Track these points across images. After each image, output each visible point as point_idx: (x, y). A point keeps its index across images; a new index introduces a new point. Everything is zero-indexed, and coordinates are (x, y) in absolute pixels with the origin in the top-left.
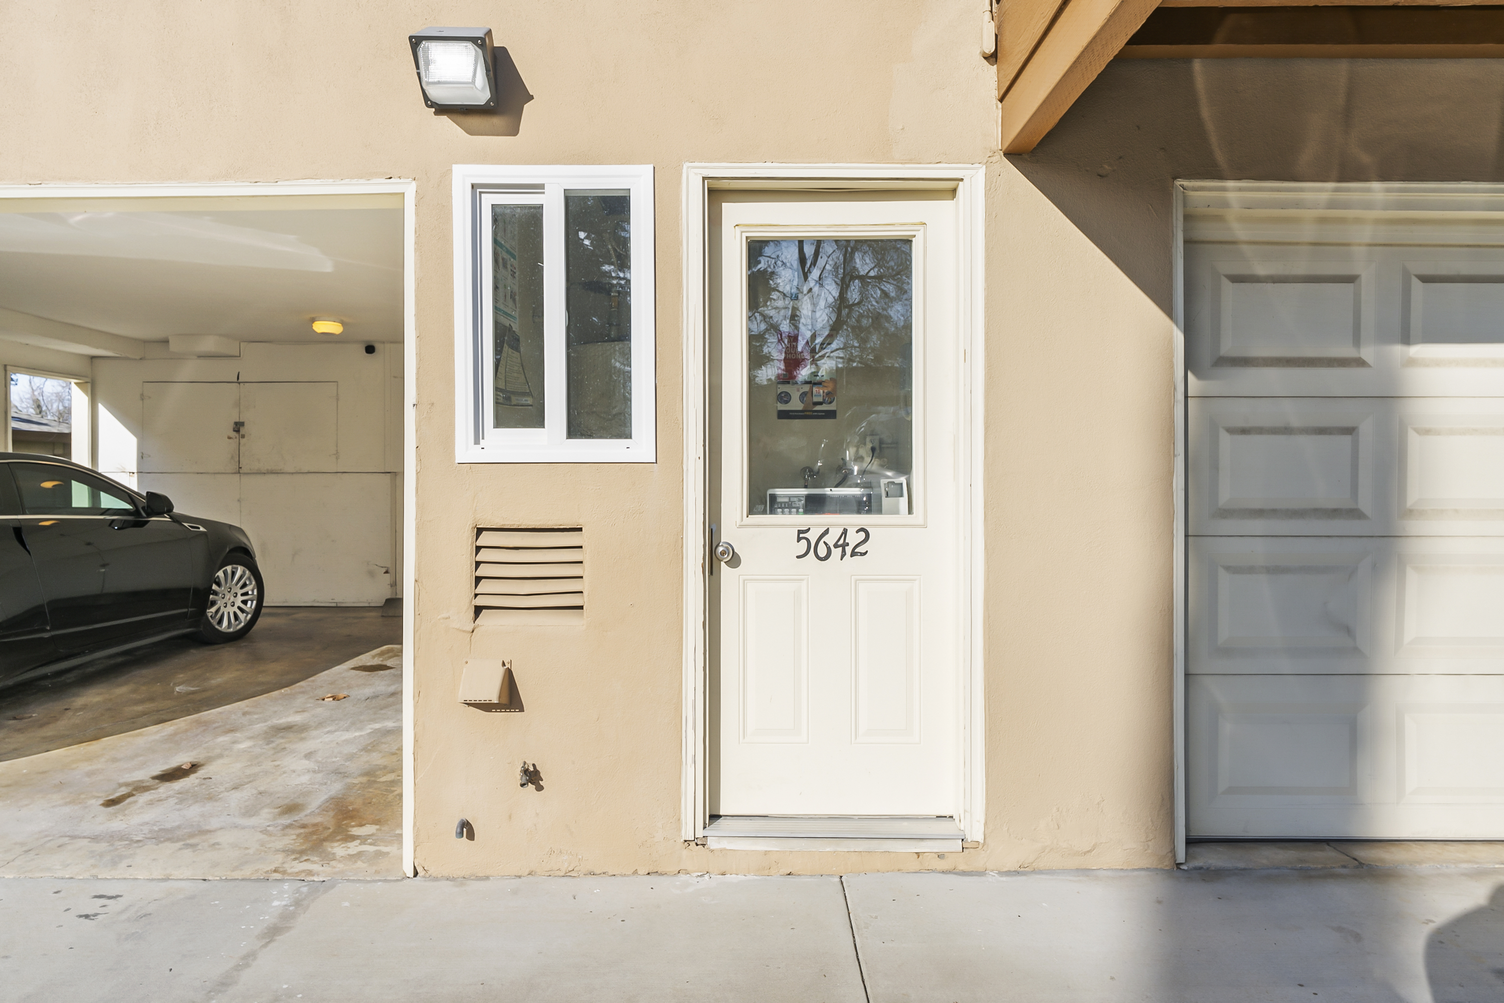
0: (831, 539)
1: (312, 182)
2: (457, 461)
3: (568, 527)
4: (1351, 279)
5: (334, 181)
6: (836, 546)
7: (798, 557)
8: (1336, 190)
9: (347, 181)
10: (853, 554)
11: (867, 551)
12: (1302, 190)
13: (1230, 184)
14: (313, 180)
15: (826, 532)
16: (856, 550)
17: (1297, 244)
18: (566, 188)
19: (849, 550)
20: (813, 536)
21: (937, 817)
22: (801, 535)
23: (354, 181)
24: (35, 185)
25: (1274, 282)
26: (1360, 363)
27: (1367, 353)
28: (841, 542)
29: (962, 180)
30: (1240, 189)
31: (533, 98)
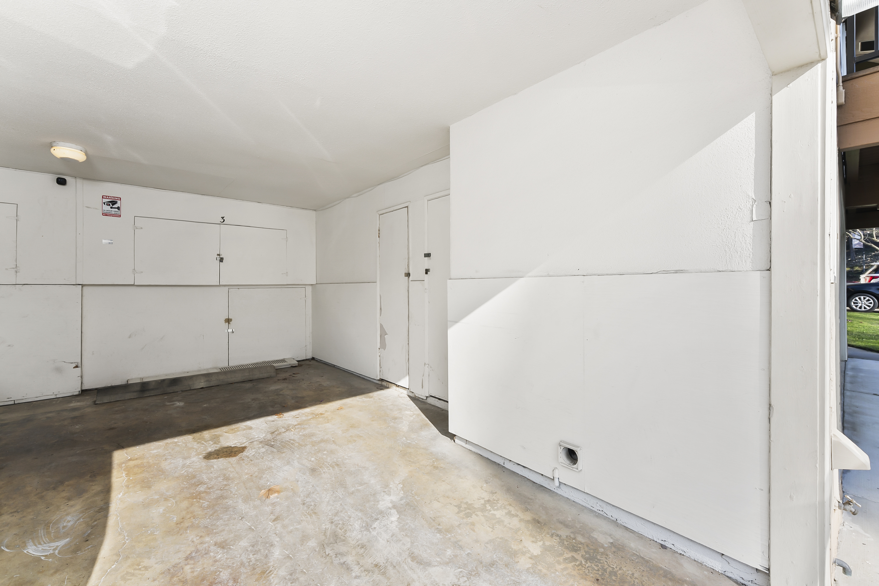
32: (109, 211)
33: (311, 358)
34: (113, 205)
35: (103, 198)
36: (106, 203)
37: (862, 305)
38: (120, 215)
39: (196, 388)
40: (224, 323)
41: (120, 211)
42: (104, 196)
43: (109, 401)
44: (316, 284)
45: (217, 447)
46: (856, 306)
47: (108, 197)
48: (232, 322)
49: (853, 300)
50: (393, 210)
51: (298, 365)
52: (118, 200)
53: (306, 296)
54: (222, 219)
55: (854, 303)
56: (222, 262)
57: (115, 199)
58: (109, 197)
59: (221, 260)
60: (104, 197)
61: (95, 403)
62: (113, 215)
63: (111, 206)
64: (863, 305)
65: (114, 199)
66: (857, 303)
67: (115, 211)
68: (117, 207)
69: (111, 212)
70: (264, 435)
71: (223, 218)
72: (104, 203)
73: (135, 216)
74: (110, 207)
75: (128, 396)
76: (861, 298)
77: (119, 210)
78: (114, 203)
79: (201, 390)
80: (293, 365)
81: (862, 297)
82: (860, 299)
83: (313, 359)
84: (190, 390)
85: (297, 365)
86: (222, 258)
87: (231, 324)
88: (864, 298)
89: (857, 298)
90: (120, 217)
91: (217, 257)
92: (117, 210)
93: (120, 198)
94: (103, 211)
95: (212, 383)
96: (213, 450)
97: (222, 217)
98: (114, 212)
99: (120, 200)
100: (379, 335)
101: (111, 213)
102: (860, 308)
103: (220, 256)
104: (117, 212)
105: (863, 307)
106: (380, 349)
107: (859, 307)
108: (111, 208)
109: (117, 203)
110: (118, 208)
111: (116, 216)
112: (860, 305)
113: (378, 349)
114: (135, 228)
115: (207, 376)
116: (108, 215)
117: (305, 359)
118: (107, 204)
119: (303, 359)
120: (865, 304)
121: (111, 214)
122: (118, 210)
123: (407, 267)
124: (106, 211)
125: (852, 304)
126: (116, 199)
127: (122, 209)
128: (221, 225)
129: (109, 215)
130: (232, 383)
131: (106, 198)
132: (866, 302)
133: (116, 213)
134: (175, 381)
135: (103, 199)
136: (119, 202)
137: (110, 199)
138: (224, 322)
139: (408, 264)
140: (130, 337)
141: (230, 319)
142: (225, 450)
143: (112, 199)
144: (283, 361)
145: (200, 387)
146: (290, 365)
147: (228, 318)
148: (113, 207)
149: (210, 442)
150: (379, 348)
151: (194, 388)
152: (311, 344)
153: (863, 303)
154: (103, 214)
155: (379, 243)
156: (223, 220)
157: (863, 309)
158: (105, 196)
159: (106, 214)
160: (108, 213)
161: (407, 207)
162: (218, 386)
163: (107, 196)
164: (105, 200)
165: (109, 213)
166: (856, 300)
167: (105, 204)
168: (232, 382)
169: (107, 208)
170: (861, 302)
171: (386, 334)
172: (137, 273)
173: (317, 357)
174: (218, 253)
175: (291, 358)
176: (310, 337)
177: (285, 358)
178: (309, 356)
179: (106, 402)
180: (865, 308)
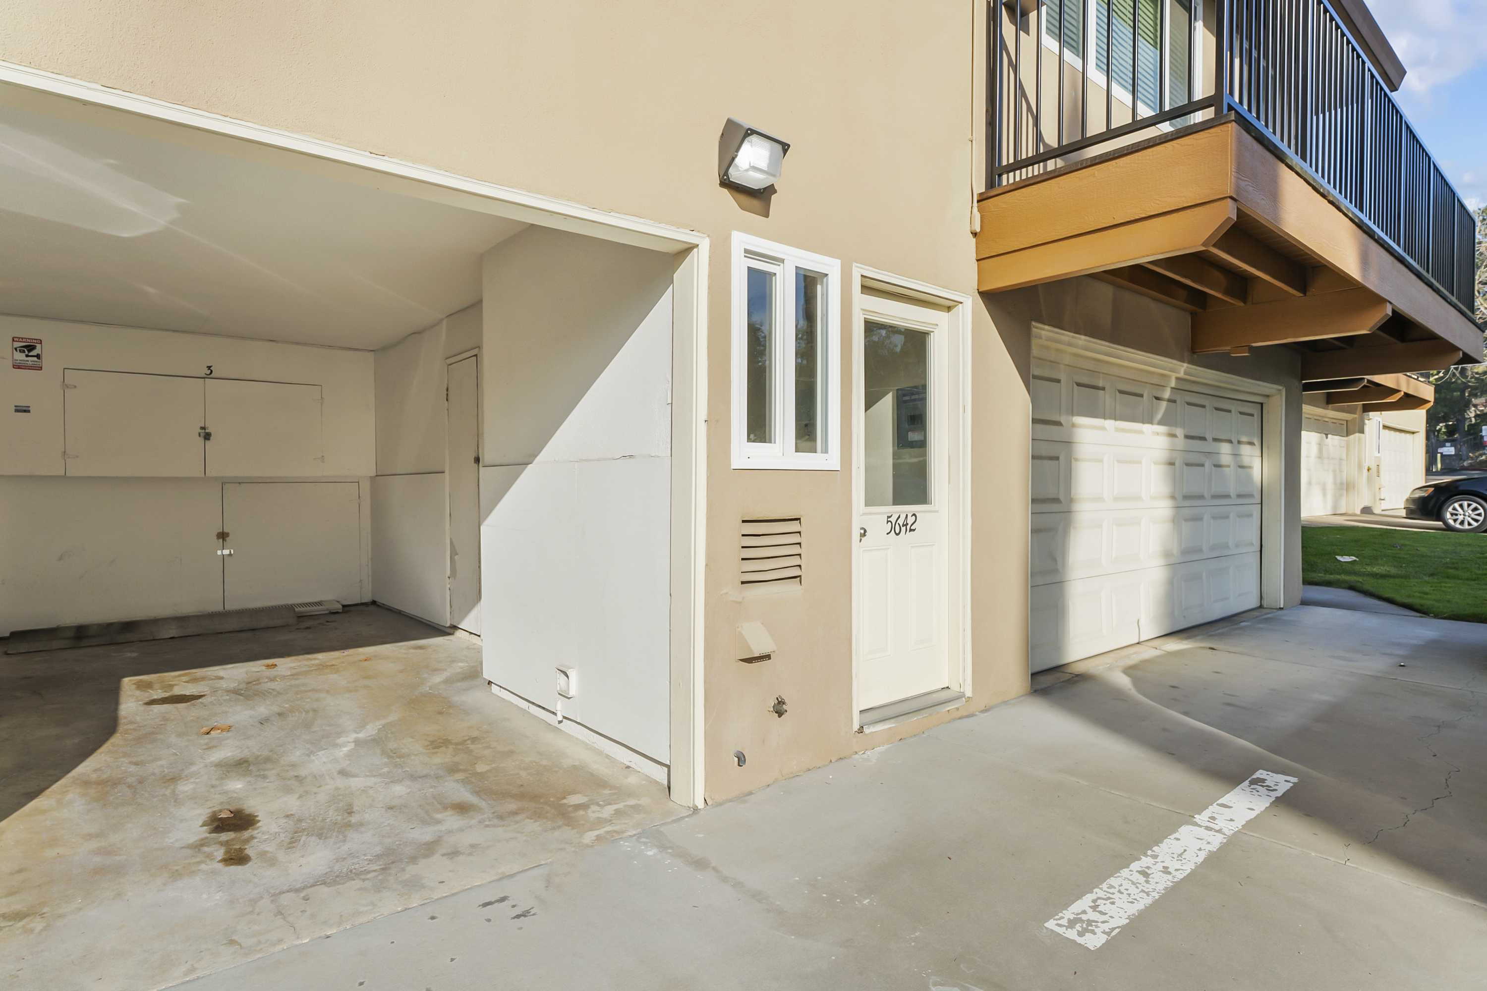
0: (901, 521)
1: (637, 219)
2: (733, 467)
3: (793, 518)
4: (1058, 381)
5: (653, 223)
6: (903, 525)
7: (888, 534)
8: (1073, 337)
9: (662, 225)
10: (911, 530)
11: (915, 529)
12: (1063, 334)
13: (1046, 327)
14: (638, 218)
15: (899, 517)
16: (912, 528)
17: (1046, 360)
18: (797, 266)
19: (908, 527)
20: (893, 519)
21: (942, 689)
22: (889, 519)
23: (668, 227)
24: (376, 155)
25: (1039, 379)
26: (1058, 424)
27: (1063, 419)
28: (905, 523)
29: (961, 303)
30: (1048, 331)
31: (776, 192)
32: (24, 361)
33: (369, 601)
34: (29, 351)
35: (13, 340)
36: (18, 349)
37: (1464, 518)
38: (41, 367)
39: (164, 637)
40: (216, 540)
41: (41, 361)
42: (15, 337)
43: (27, 651)
44: (376, 476)
45: (167, 695)
46: (1455, 521)
47: (21, 340)
48: (229, 538)
49: (1450, 509)
50: (461, 359)
51: (343, 611)
52: (37, 343)
53: (360, 496)
54: (209, 369)
55: (1452, 514)
56: (209, 439)
57: (33, 343)
58: (22, 338)
59: (207, 437)
60: (15, 340)
61: (6, 654)
62: (30, 368)
63: (27, 353)
64: (1467, 518)
65: (31, 343)
66: (1456, 515)
67: (34, 361)
68: (36, 355)
69: (27, 362)
70: (236, 685)
71: (209, 367)
72: (16, 349)
73: (64, 369)
74: (25, 356)
75: (56, 644)
76: (1463, 504)
77: (40, 359)
78: (31, 348)
79: (170, 640)
80: (334, 610)
81: (1465, 503)
82: (1461, 506)
83: (374, 603)
84: (154, 640)
85: (341, 611)
86: (208, 433)
87: (227, 540)
88: (1469, 505)
89: (1456, 505)
90: (41, 370)
91: (200, 431)
92: (35, 359)
93: (41, 341)
94: (14, 362)
95: (189, 632)
96: (160, 697)
97: (207, 367)
98: (31, 363)
99: (41, 343)
100: (449, 557)
101: (27, 364)
102: (1462, 523)
103: (205, 430)
104: (36, 362)
105: (1466, 523)
106: (450, 579)
107: (1459, 521)
108: (27, 356)
109: (36, 349)
110: (38, 356)
111: (35, 368)
112: (1461, 518)
113: (447, 577)
114: (65, 386)
115: (181, 620)
116: (22, 367)
117: (359, 602)
118: (20, 350)
119: (355, 603)
120: (1469, 517)
121: (27, 366)
122: (38, 359)
123: (477, 448)
124: (18, 362)
125: (1448, 516)
126: (35, 343)
127: (44, 357)
128: (206, 379)
129: (24, 367)
130: (222, 633)
131: (18, 341)
132: (1471, 512)
133: (34, 364)
134: (129, 626)
135: (14, 343)
136: (38, 346)
137: (25, 342)
138: (216, 537)
139: (478, 444)
140: (60, 559)
141: (225, 533)
142: (176, 697)
143: (28, 342)
144: (319, 603)
145: (169, 637)
146: (327, 610)
147: (222, 531)
148: (30, 354)
149: (159, 690)
150: (449, 576)
151: (160, 638)
152: (370, 578)
153: (1467, 514)
154: (13, 365)
155: (448, 410)
156: (210, 371)
157: (1466, 527)
158: (17, 338)
159: (19, 366)
160: (22, 365)
161: (476, 355)
162: (199, 635)
163: (19, 338)
164: (17, 344)
165: (24, 365)
166: (1454, 509)
167: (16, 351)
168: (221, 631)
169: (20, 357)
170: (1464, 511)
171: (457, 554)
172: (69, 457)
173: (379, 600)
174: (202, 426)
175: (334, 600)
176: (368, 566)
177: (323, 599)
178: (367, 599)
179: (22, 652)
180: (1469, 524)
